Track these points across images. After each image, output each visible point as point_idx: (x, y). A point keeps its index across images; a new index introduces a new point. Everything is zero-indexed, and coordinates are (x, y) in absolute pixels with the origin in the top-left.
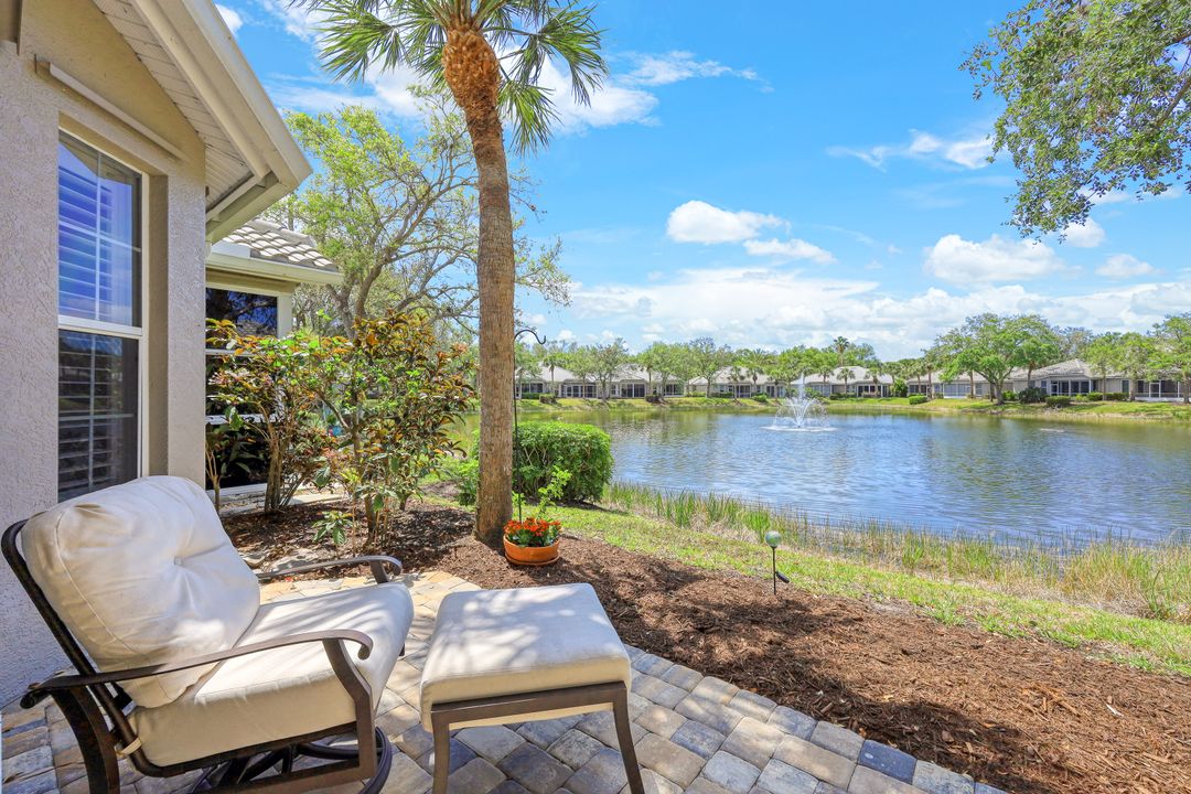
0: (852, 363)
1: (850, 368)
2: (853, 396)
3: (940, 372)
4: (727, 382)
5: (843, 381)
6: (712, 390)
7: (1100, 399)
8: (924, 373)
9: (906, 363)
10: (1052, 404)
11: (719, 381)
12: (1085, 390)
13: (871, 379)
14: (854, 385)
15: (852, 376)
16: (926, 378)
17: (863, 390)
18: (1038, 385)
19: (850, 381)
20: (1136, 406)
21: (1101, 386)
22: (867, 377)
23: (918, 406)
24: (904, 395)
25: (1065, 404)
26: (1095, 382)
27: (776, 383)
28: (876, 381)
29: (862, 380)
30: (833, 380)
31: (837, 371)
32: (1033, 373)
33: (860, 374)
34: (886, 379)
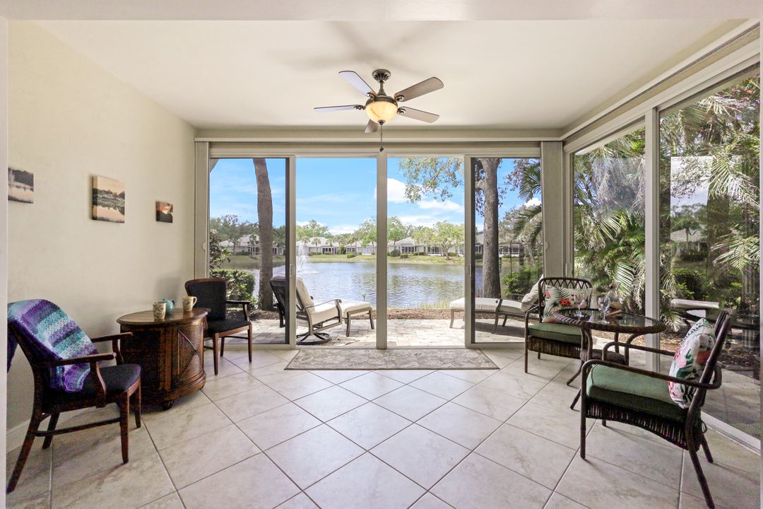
0: (318, 235)
1: (318, 238)
2: (320, 254)
3: (361, 242)
4: (247, 245)
5: (315, 245)
6: (238, 250)
7: (417, 255)
8: (353, 241)
9: (346, 236)
10: (402, 257)
11: (242, 244)
12: (413, 251)
13: (329, 244)
14: (320, 248)
15: (320, 243)
16: (354, 244)
17: (326, 251)
18: (397, 248)
19: (319, 245)
20: (428, 257)
21: (417, 249)
22: (327, 243)
23: (351, 259)
24: (344, 253)
25: (406, 257)
26: (416, 247)
27: (278, 246)
28: (331, 246)
29: (325, 245)
30: (309, 244)
31: (312, 239)
32: (396, 242)
33: (324, 242)
34: (336, 245)
